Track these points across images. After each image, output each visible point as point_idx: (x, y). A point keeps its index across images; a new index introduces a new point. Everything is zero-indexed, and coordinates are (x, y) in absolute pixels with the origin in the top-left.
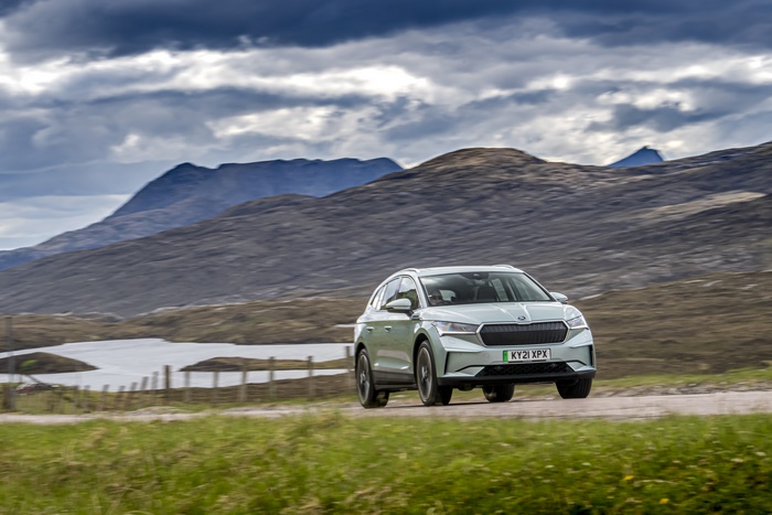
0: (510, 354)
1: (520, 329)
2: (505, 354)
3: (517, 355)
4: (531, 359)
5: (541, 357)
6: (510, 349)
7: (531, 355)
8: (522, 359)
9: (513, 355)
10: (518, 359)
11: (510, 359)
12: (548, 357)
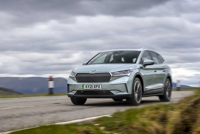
0: (85, 86)
1: (90, 75)
2: (83, 85)
3: (88, 87)
4: (93, 88)
5: (97, 88)
6: (85, 84)
7: (93, 87)
8: (89, 88)
9: (86, 87)
10: (88, 89)
11: (85, 88)
12: (101, 88)
